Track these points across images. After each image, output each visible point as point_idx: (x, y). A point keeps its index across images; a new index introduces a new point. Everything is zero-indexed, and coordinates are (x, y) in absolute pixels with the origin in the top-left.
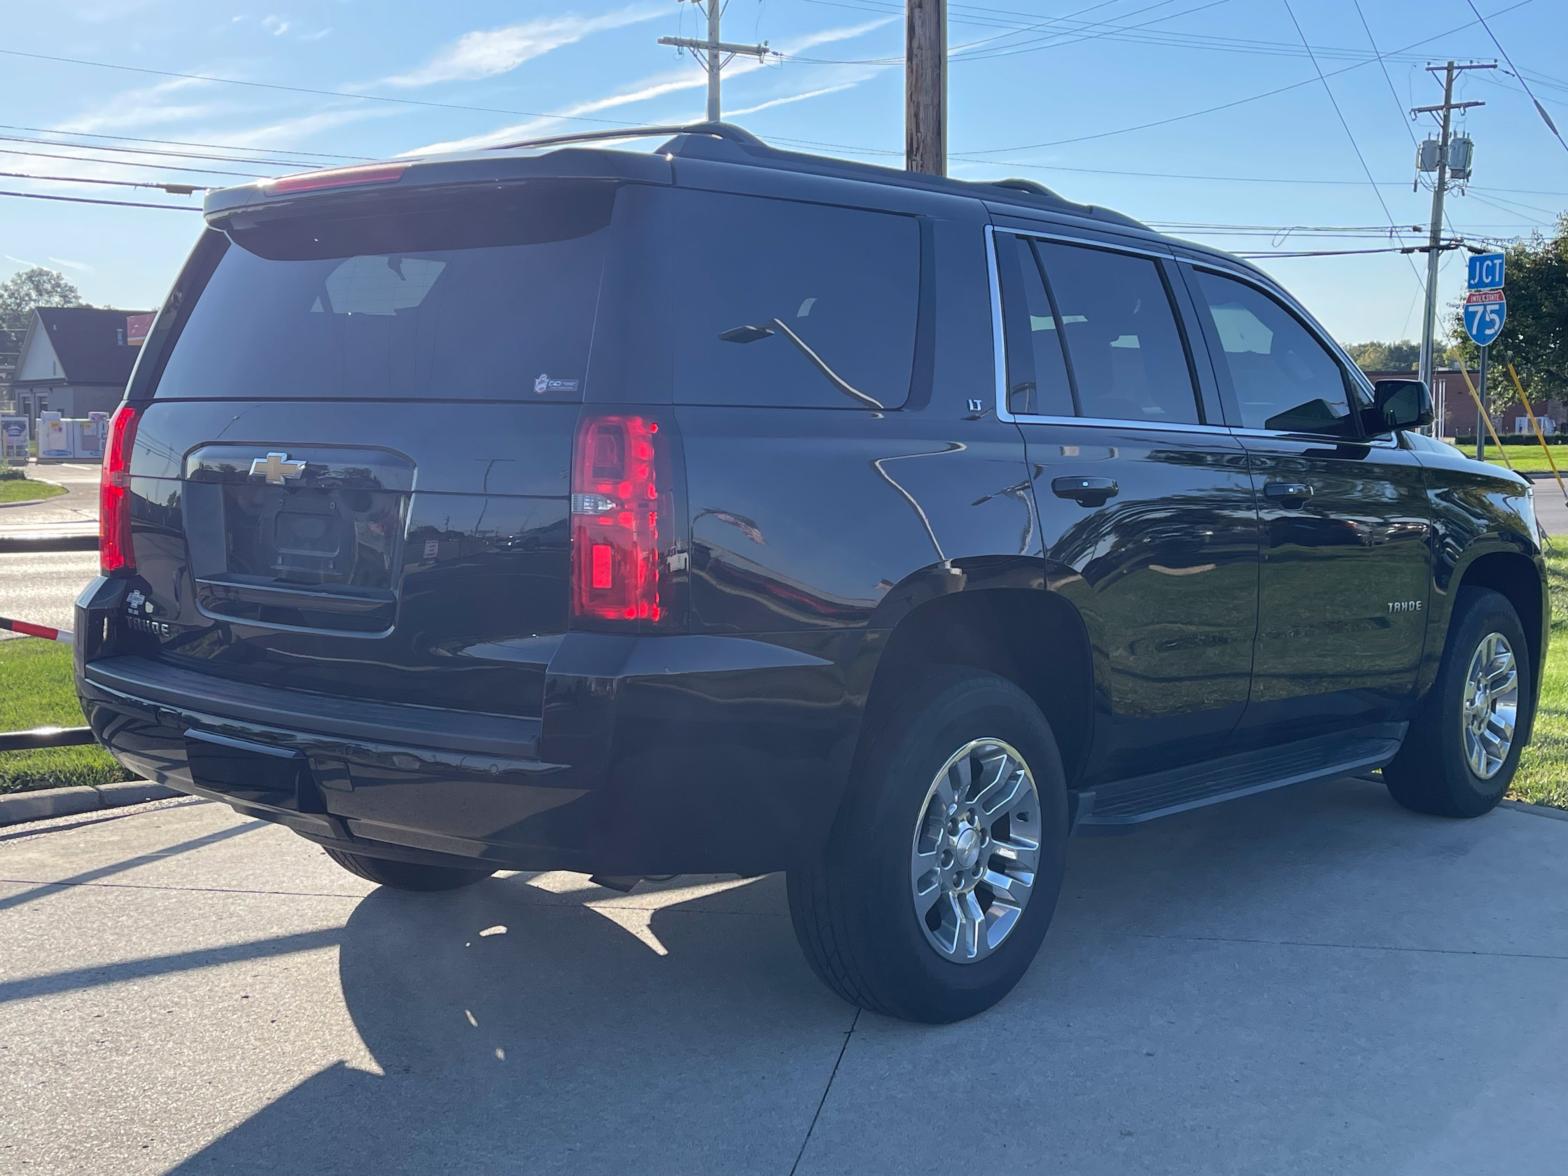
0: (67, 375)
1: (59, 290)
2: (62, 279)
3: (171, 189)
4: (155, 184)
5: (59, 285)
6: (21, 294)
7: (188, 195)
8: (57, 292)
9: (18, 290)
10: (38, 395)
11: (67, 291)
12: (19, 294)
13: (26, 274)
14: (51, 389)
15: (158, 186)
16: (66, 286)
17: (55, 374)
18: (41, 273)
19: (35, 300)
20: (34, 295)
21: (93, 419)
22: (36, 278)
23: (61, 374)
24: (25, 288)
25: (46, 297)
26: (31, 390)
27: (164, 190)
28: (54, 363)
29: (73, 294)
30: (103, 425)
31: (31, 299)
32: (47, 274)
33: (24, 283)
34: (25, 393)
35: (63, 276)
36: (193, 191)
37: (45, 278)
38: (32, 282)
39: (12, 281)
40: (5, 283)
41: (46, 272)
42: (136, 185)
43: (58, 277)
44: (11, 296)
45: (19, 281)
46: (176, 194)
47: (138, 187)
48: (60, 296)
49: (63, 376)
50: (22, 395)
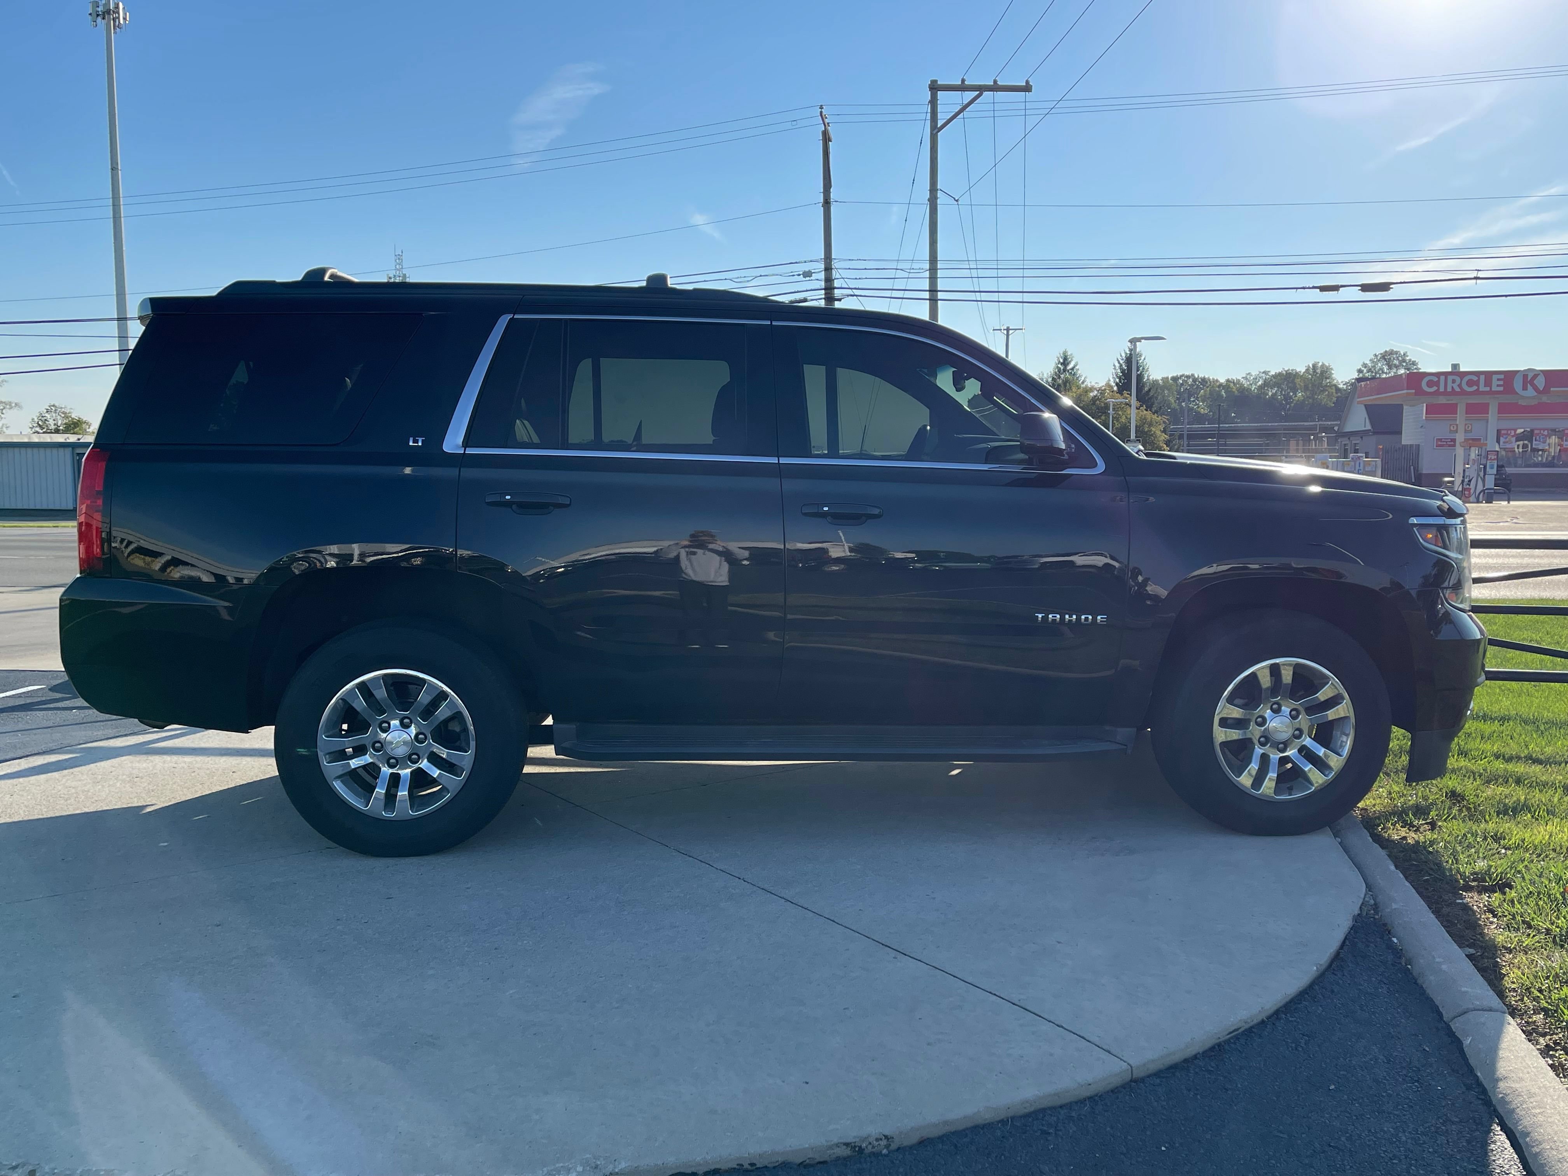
0: (1372, 427)
1: (1404, 364)
2: (1407, 356)
3: (1323, 289)
4: (1311, 286)
5: (1404, 361)
6: (1377, 369)
7: (1336, 292)
8: (1403, 366)
9: (1374, 366)
10: (1354, 442)
11: (1410, 364)
12: (1374, 369)
13: (1381, 354)
14: (1362, 438)
15: (1314, 287)
16: (1410, 361)
17: (1365, 427)
18: (1392, 352)
19: (1386, 373)
20: (1385, 368)
21: (1352, 459)
22: (1388, 357)
23: (1369, 427)
24: (1379, 365)
25: (1395, 370)
26: (1349, 439)
27: (1319, 290)
28: (1365, 419)
29: (1415, 367)
30: (1360, 463)
31: (1383, 372)
32: (1396, 353)
33: (1379, 360)
34: (1345, 441)
35: (1408, 354)
36: (1341, 289)
37: (1395, 356)
38: (1385, 360)
39: (1370, 360)
40: (1365, 362)
41: (1396, 351)
42: (1297, 288)
43: (1404, 354)
44: (1369, 371)
45: (1375, 360)
46: (1327, 292)
47: (1298, 290)
48: (1405, 369)
49: (1370, 428)
50: (1343, 443)
